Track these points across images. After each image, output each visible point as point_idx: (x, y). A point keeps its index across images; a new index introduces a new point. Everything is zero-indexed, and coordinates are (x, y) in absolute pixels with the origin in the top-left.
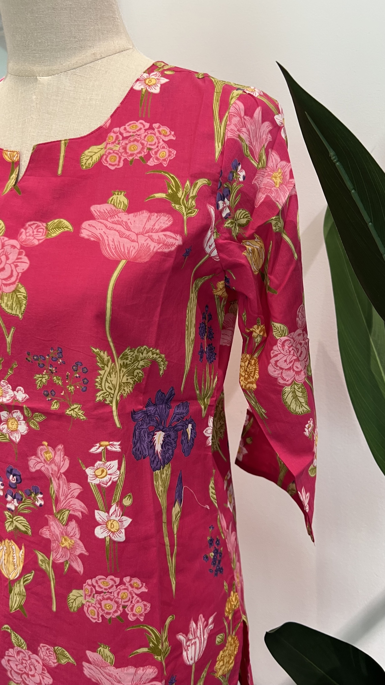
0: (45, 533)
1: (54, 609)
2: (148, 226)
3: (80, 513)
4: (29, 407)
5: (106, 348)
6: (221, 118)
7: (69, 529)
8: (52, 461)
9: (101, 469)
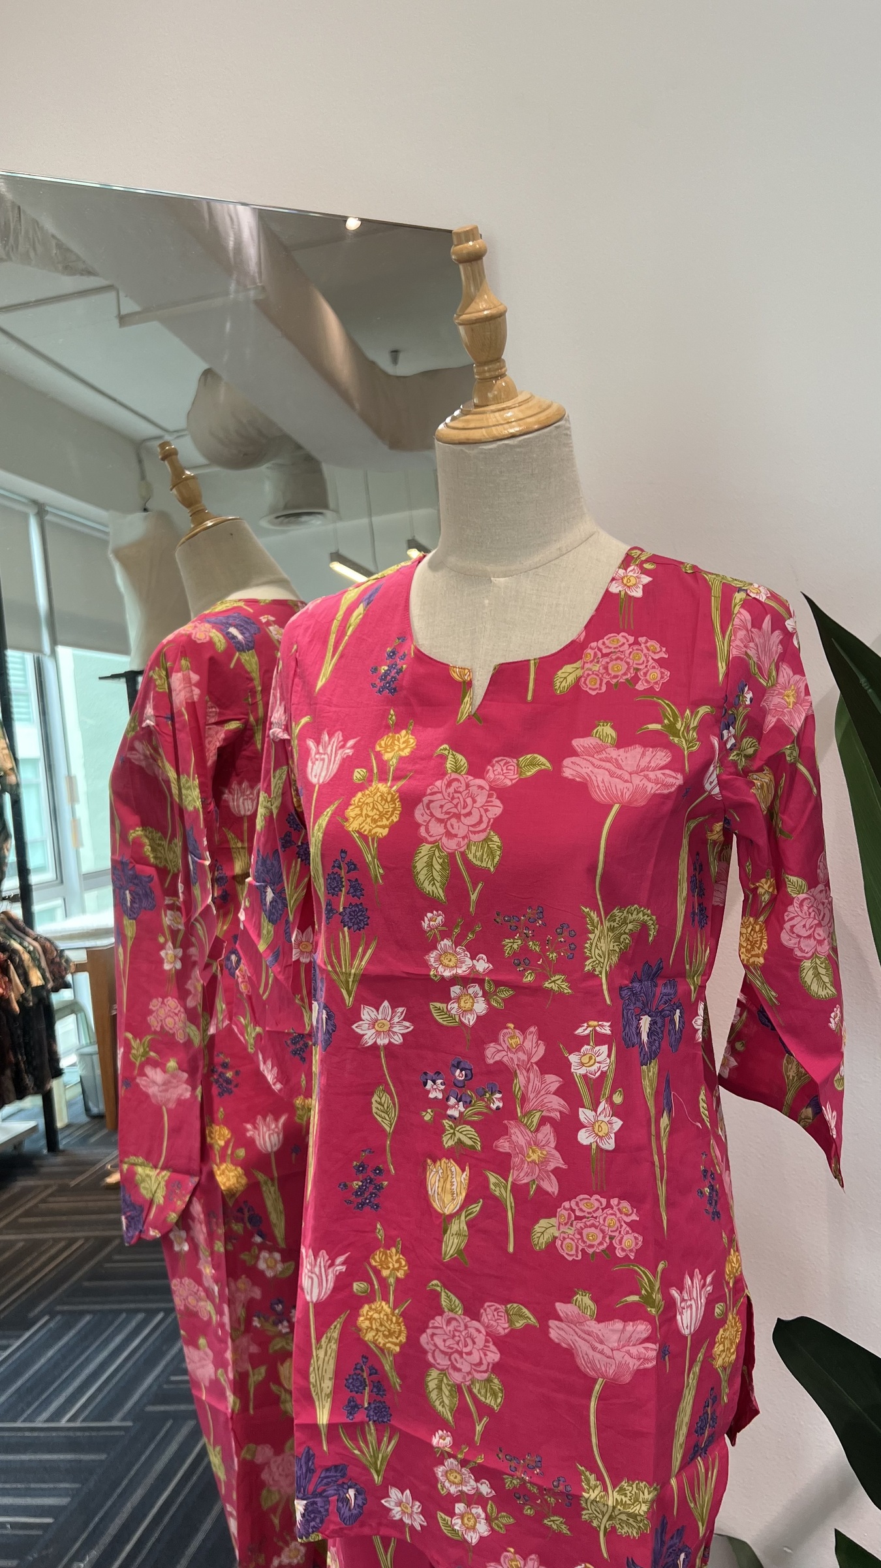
0: (503, 1145)
1: (511, 1249)
2: (643, 764)
3: (558, 1114)
4: (493, 981)
5: (595, 908)
6: (724, 632)
7: (540, 1136)
8: (520, 1048)
9: (588, 1056)
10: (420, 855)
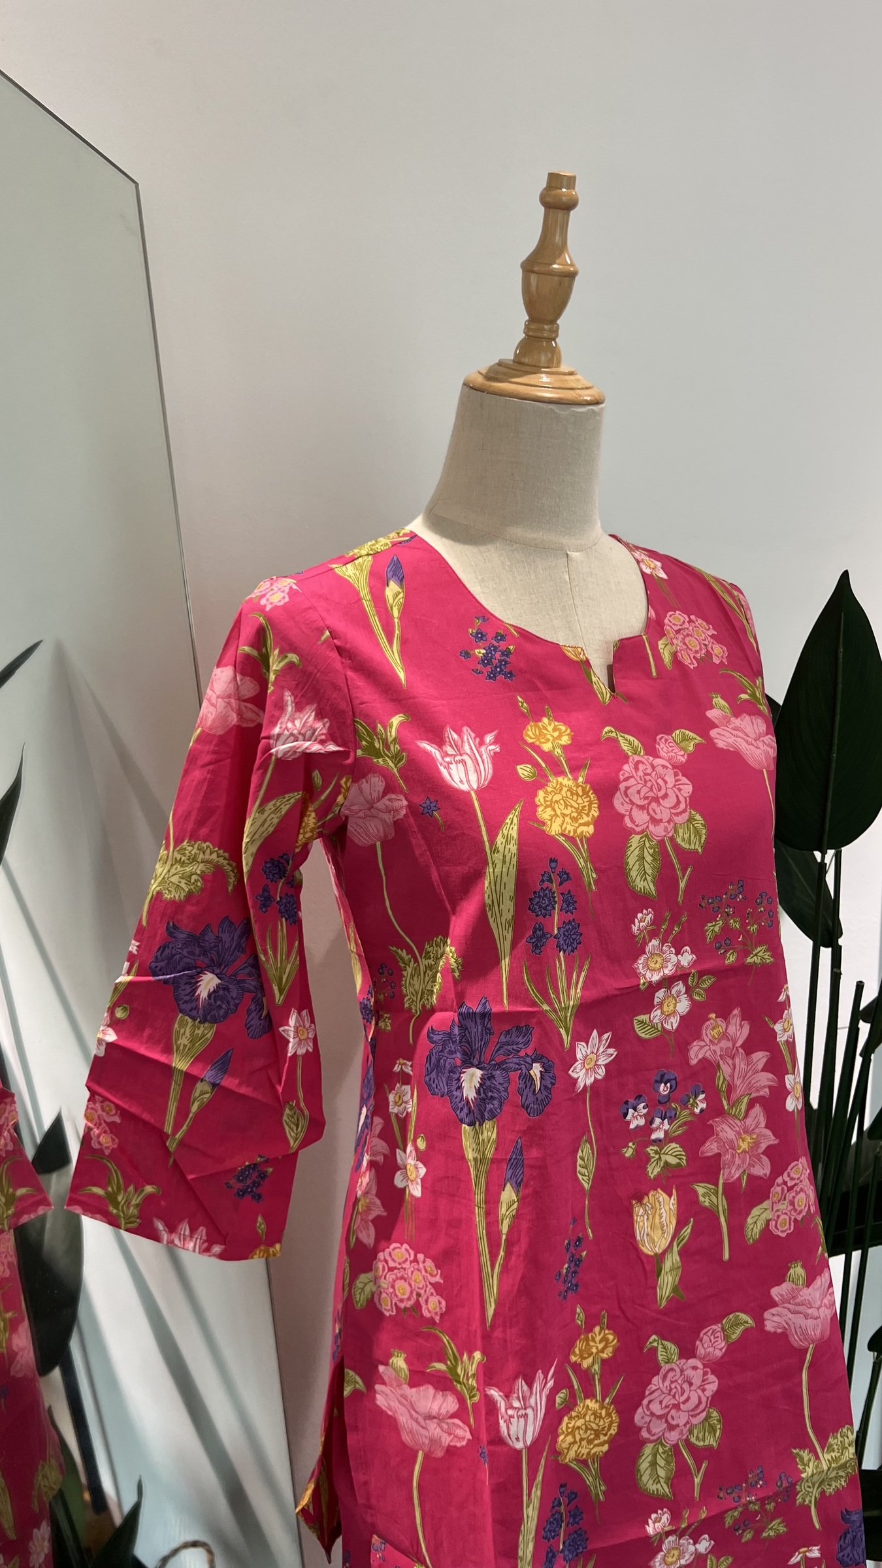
2: (757, 731)
3: (766, 1090)
4: (696, 972)
6: (740, 612)
8: (723, 1036)
10: (632, 849)
